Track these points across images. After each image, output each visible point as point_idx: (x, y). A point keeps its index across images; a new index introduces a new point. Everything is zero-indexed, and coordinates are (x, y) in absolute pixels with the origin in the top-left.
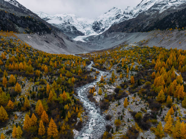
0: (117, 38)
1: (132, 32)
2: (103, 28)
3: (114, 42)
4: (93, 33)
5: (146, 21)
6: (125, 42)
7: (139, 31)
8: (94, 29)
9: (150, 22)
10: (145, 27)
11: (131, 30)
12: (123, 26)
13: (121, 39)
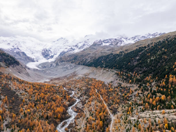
0: (68, 67)
1: (79, 64)
2: (52, 55)
3: (65, 71)
4: (42, 59)
5: (88, 57)
6: (75, 72)
7: (84, 65)
8: (43, 55)
9: (90, 58)
10: (87, 62)
11: (78, 62)
12: (72, 58)
13: (71, 69)
